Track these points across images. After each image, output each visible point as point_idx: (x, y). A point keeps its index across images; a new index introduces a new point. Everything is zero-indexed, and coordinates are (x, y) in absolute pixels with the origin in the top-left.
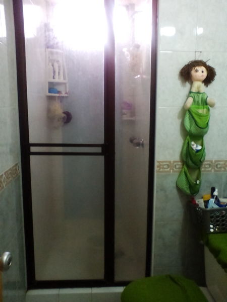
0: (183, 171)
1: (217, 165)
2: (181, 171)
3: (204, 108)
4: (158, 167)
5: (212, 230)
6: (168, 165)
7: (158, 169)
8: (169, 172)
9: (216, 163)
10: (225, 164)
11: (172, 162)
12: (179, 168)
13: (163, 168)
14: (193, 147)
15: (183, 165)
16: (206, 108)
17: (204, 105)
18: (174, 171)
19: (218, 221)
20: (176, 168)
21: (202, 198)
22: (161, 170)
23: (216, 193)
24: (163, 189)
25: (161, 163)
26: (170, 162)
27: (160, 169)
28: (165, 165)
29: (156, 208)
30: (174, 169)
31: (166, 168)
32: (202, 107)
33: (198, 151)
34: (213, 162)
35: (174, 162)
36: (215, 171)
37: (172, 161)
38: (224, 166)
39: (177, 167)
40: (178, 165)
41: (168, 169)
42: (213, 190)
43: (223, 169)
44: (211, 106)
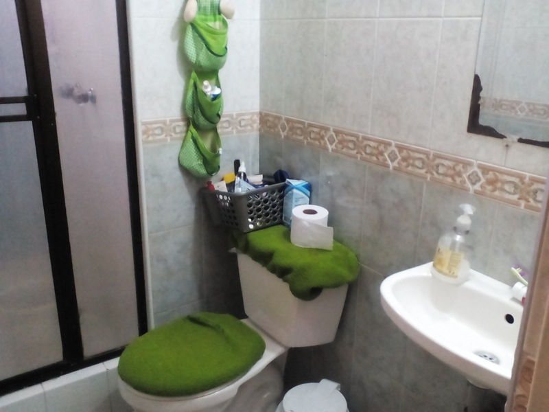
0: (189, 135)
1: (240, 122)
2: (185, 137)
3: (215, 20)
4: (144, 133)
5: (251, 226)
6: (162, 129)
7: (145, 136)
8: (165, 140)
9: (239, 119)
10: (251, 119)
11: (168, 123)
12: (181, 132)
13: (154, 135)
14: (205, 90)
15: (188, 126)
16: (220, 20)
17: (215, 15)
18: (172, 139)
19: (259, 210)
20: (176, 133)
21: (222, 180)
22: (150, 138)
23: (242, 169)
24: (155, 174)
25: (149, 126)
26: (164, 122)
27: (148, 137)
28: (156, 128)
29: (147, 208)
30: (173, 134)
31: (159, 135)
32: (212, 18)
33: (216, 97)
34: (235, 116)
35: (172, 121)
36: (239, 132)
37: (168, 119)
38: (250, 122)
39: (178, 130)
40: (179, 126)
41: (163, 136)
42: (237, 164)
43: (249, 128)
44: (228, 18)
